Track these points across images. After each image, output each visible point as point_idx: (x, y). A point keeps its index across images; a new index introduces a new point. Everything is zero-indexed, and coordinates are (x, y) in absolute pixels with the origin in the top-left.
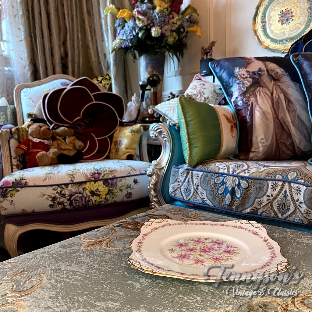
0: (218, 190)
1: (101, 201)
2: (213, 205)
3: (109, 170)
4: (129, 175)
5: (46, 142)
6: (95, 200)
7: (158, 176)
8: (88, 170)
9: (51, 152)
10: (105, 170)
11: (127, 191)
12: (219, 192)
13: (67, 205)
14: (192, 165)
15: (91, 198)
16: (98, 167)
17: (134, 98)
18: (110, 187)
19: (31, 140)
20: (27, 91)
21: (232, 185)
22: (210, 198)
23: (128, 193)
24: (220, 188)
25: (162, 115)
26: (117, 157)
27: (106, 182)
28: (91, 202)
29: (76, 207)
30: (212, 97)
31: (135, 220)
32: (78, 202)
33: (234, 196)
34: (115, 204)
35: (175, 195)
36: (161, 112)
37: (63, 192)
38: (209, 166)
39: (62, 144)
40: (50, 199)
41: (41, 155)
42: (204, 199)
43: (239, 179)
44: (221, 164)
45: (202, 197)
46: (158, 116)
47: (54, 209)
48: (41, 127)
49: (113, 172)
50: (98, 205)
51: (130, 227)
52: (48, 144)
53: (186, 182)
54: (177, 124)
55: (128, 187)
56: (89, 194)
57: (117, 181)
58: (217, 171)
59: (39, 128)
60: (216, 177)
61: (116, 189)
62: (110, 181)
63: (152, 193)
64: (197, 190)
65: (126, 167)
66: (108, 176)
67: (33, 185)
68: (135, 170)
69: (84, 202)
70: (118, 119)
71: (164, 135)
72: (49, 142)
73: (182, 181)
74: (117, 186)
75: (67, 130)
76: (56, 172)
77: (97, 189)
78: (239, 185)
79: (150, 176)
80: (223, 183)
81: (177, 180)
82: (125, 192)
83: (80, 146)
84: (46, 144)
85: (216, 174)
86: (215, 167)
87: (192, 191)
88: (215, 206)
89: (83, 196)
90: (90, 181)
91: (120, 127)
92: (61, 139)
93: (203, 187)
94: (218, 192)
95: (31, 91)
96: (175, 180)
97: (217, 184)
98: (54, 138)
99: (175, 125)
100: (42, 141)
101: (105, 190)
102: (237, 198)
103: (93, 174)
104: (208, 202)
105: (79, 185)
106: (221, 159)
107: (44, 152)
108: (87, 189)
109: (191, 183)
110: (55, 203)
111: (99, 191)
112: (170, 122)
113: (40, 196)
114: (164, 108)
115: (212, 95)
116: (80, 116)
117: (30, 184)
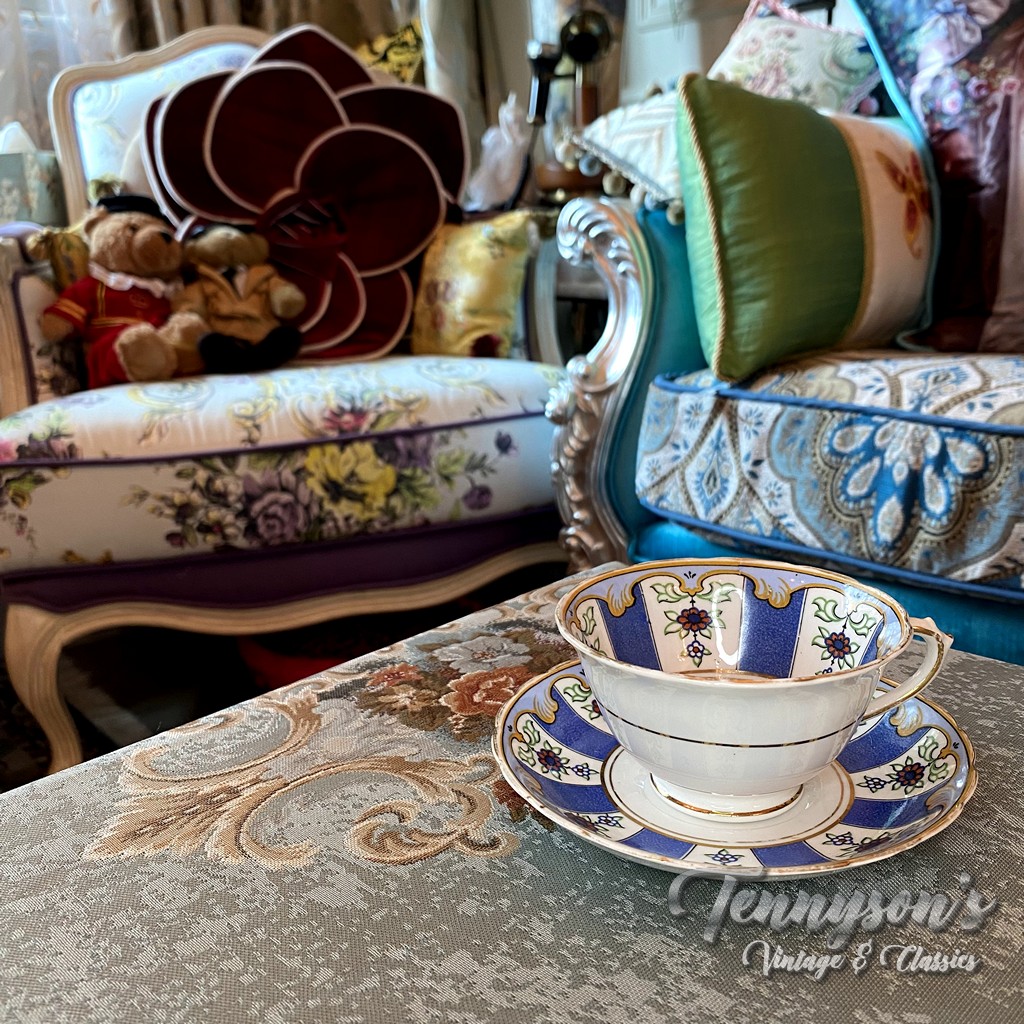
0: (846, 483)
1: (370, 520)
2: (819, 545)
3: (399, 398)
4: (477, 417)
5: (158, 287)
6: (347, 512)
7: (591, 420)
8: (314, 398)
9: (177, 326)
10: (381, 398)
11: (472, 482)
12: (852, 491)
13: (236, 537)
14: (735, 373)
15: (328, 506)
16: (354, 388)
17: (507, 113)
18: (405, 467)
19: (102, 283)
20: (95, 94)
21: (912, 459)
22: (812, 514)
23: (474, 488)
24: (856, 475)
25: (613, 166)
26: (436, 348)
27: (385, 444)
28: (331, 524)
29: (272, 543)
30: (825, 85)
31: (437, 653)
32: (276, 523)
33: (916, 510)
34: (427, 531)
35: (661, 498)
36: (607, 152)
37: (219, 484)
38: (810, 377)
39: (222, 294)
40: (169, 511)
41: (134, 338)
42: (781, 517)
43: (943, 437)
44: (862, 371)
45: (773, 510)
46: (597, 170)
47: (187, 550)
48: (134, 229)
49: (412, 407)
50: (357, 534)
51: (403, 697)
52: (167, 295)
53: (706, 448)
54: (672, 200)
55: (476, 464)
56: (319, 492)
57: (430, 441)
58: (844, 401)
59: (129, 233)
60: (841, 427)
61: (426, 472)
62: (400, 443)
63: (568, 489)
64: (752, 481)
65: (469, 387)
66: (394, 421)
67: (97, 455)
68: (501, 398)
69: (300, 523)
70: (443, 194)
71: (619, 248)
72: (171, 288)
73: (691, 444)
74: (428, 462)
75: (237, 239)
76: (188, 405)
77: (353, 474)
78: (942, 460)
79: (559, 419)
80: (872, 451)
81: (668, 438)
82: (462, 485)
83: (288, 304)
84: (158, 295)
85: (837, 415)
86: (836, 382)
87: (733, 485)
88: (829, 550)
89: (297, 500)
90: (321, 442)
91: (450, 227)
92: (216, 275)
93: (781, 470)
94: (844, 492)
95: (113, 93)
96: (660, 440)
97: (840, 455)
98: (188, 273)
99: (663, 206)
100: (142, 283)
101: (382, 479)
102: (931, 515)
103: (333, 413)
104: (802, 533)
105: (279, 456)
106: (860, 349)
107: (145, 328)
108: (311, 475)
109: (728, 452)
110: (191, 526)
111: (361, 483)
112: (645, 194)
113: (130, 502)
114: (619, 134)
115: (826, 78)
116: (290, 184)
117: (87, 454)
